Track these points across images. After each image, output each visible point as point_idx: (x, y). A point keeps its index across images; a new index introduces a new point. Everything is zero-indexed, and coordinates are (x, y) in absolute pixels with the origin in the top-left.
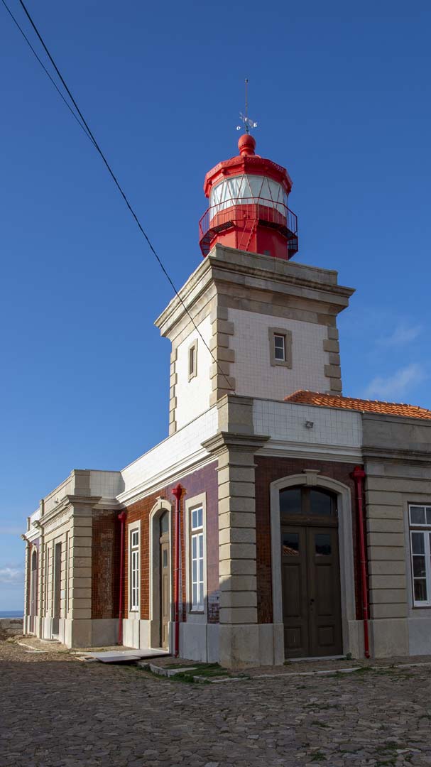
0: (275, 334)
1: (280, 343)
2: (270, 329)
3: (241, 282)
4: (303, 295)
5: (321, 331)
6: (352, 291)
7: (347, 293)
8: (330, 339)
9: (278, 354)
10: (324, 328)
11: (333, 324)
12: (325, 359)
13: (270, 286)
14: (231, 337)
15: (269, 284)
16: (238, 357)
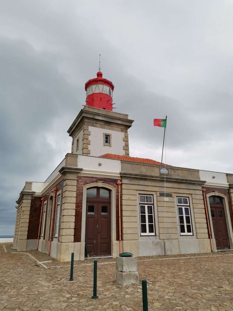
0: (106, 135)
1: (107, 138)
2: (104, 133)
3: (93, 117)
4: (116, 122)
5: (122, 134)
6: (133, 121)
7: (131, 122)
8: (125, 137)
9: (107, 142)
10: (123, 133)
11: (126, 132)
12: (123, 144)
13: (104, 119)
14: (89, 136)
15: (103, 118)
16: (91, 143)
